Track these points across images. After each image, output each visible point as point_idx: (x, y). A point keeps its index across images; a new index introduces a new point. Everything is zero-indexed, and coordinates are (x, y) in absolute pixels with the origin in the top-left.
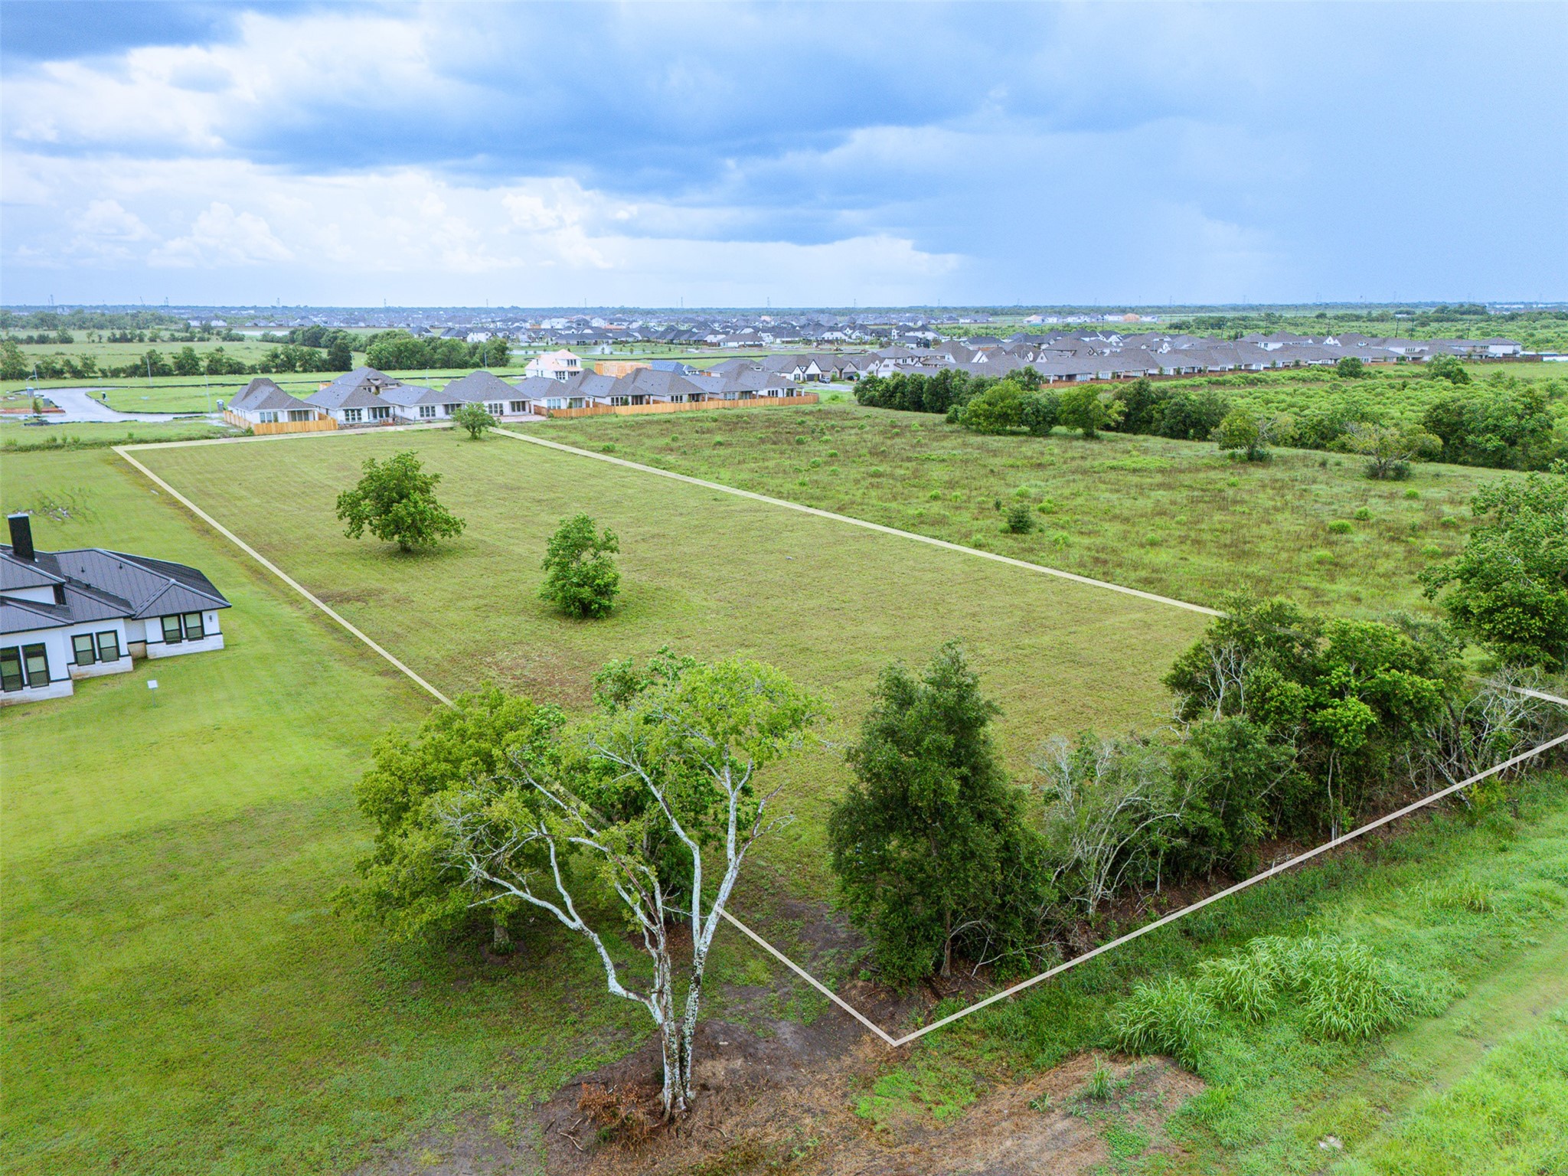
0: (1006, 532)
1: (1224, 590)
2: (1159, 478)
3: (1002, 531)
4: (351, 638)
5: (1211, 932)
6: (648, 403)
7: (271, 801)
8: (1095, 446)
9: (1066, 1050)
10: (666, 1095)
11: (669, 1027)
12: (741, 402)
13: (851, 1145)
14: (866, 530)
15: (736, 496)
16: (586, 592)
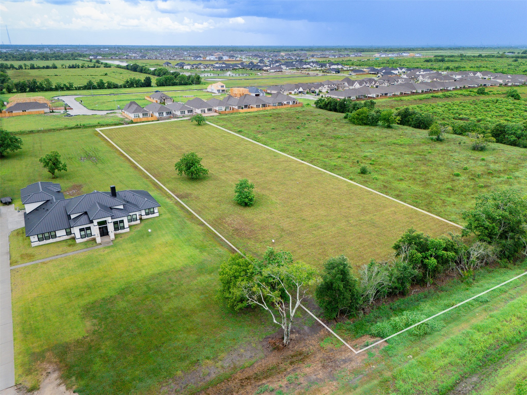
0: (359, 173)
1: (418, 200)
2: (407, 149)
3: (358, 173)
4: (188, 211)
5: (396, 308)
6: (249, 108)
7: (186, 265)
8: (389, 131)
9: (362, 335)
10: (285, 341)
11: (286, 330)
12: (278, 107)
13: (319, 352)
14: (319, 171)
15: (280, 154)
16: (247, 200)
